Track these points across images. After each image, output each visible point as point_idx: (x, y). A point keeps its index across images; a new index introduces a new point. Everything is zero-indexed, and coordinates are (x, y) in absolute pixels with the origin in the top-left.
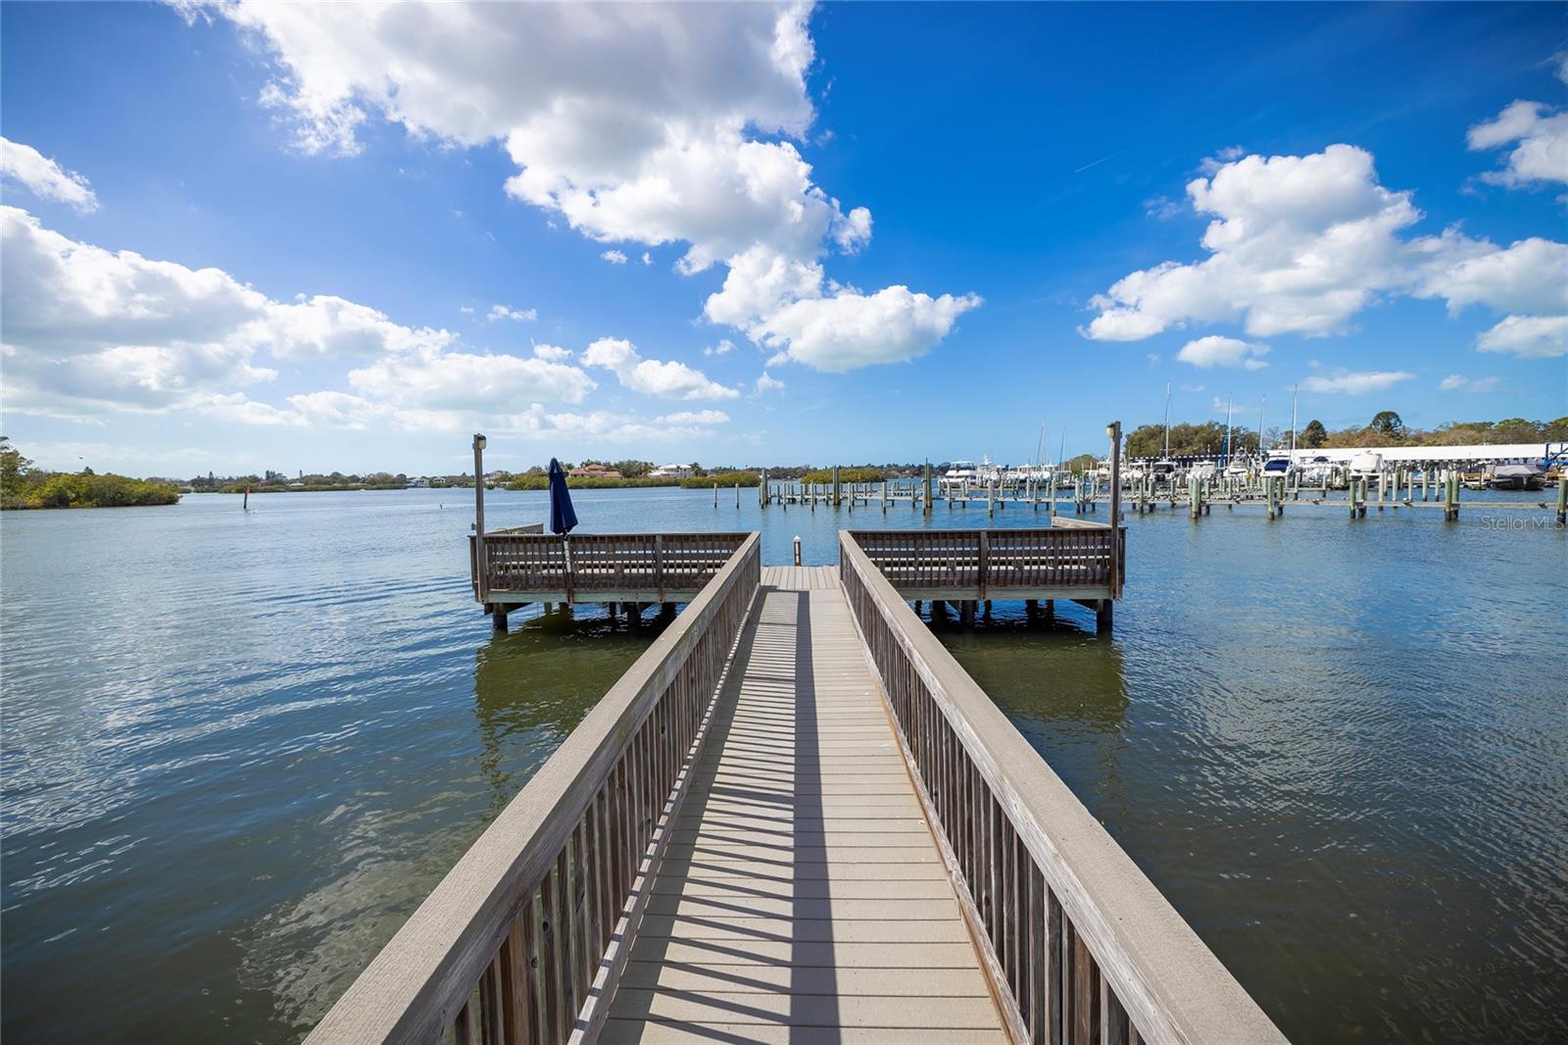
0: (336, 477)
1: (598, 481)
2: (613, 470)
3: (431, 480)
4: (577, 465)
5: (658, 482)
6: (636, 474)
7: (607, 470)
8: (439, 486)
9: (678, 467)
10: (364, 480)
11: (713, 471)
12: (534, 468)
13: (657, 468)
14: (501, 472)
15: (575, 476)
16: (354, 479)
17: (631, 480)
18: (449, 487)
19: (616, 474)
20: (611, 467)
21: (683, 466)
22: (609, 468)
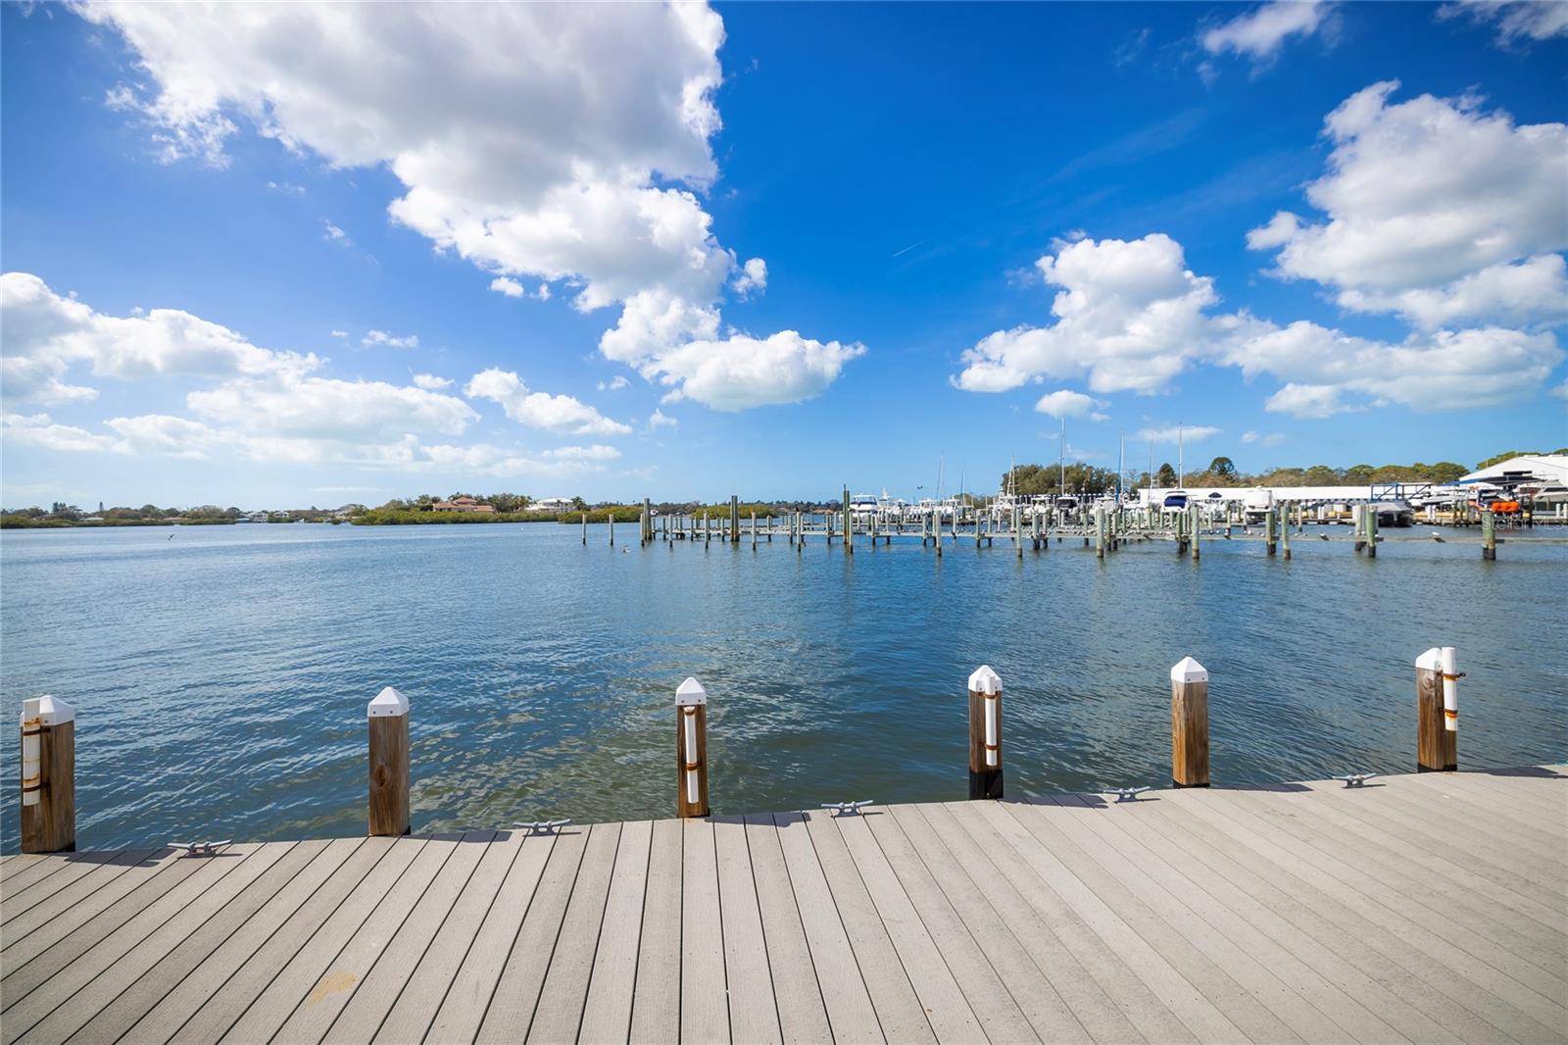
0: (148, 510)
1: (463, 515)
2: (486, 504)
3: (271, 515)
4: (444, 499)
5: (535, 517)
6: (512, 508)
7: (479, 504)
8: (278, 521)
9: (559, 502)
10: (185, 515)
11: (598, 506)
12: (393, 501)
13: (535, 503)
14: (355, 505)
15: (441, 510)
16: (173, 513)
17: (504, 514)
18: (292, 521)
19: (489, 508)
20: (482, 500)
21: (564, 500)
22: (480, 502)
